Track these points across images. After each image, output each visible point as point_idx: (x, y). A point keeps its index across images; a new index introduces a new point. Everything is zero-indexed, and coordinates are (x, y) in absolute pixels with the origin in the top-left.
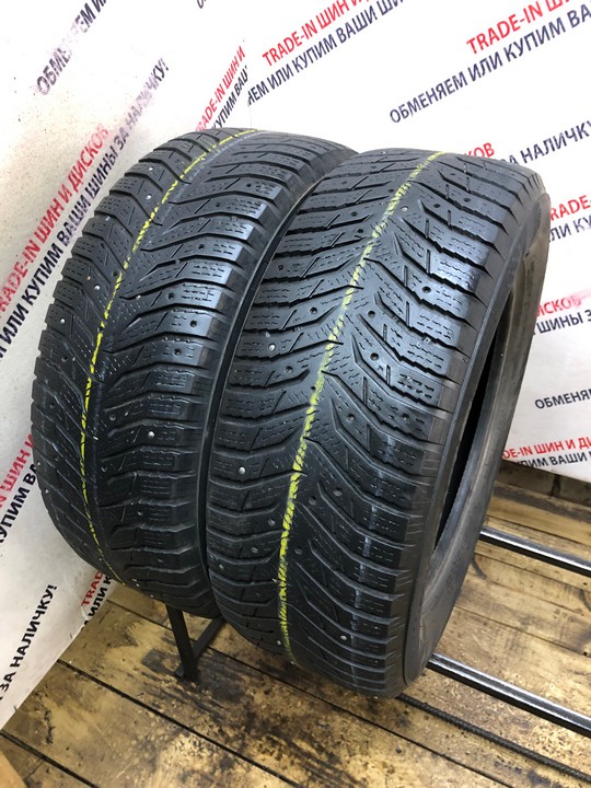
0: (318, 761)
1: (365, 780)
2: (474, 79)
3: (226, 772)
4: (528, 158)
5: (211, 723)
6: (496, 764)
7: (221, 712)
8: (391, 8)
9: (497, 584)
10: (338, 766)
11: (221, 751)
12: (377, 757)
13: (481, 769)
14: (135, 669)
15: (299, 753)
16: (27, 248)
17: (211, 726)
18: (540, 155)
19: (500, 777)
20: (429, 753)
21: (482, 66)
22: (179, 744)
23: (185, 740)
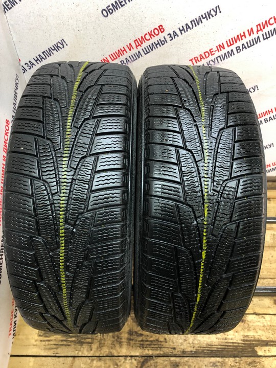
4: (183, 32)
18: (189, 30)
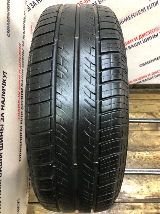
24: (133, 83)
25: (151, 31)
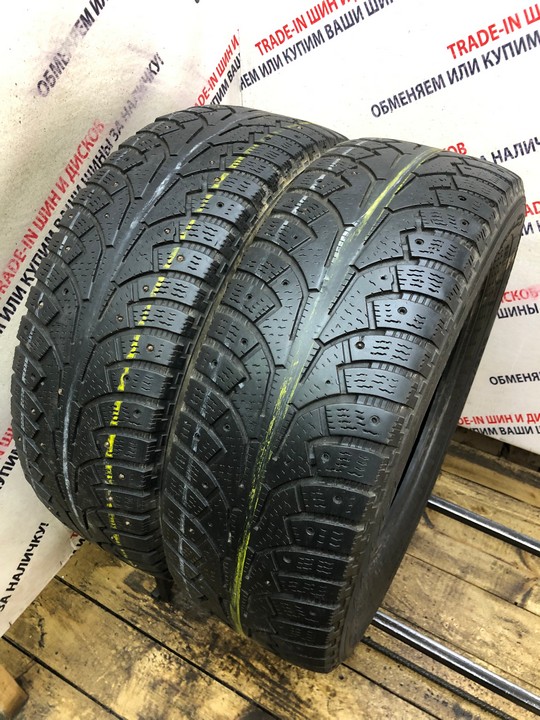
0: (271, 681)
1: (309, 700)
2: (452, 82)
3: (190, 684)
5: (181, 640)
6: (426, 696)
7: (190, 631)
8: (378, 10)
9: (442, 534)
10: (287, 686)
11: (187, 665)
12: (322, 681)
13: (412, 699)
14: (118, 588)
15: (255, 673)
16: (26, 236)
17: (180, 643)
19: (428, 708)
20: (368, 682)
21: (461, 71)
22: (152, 656)
23: (157, 653)
24: (472, 426)
25: (518, 294)
